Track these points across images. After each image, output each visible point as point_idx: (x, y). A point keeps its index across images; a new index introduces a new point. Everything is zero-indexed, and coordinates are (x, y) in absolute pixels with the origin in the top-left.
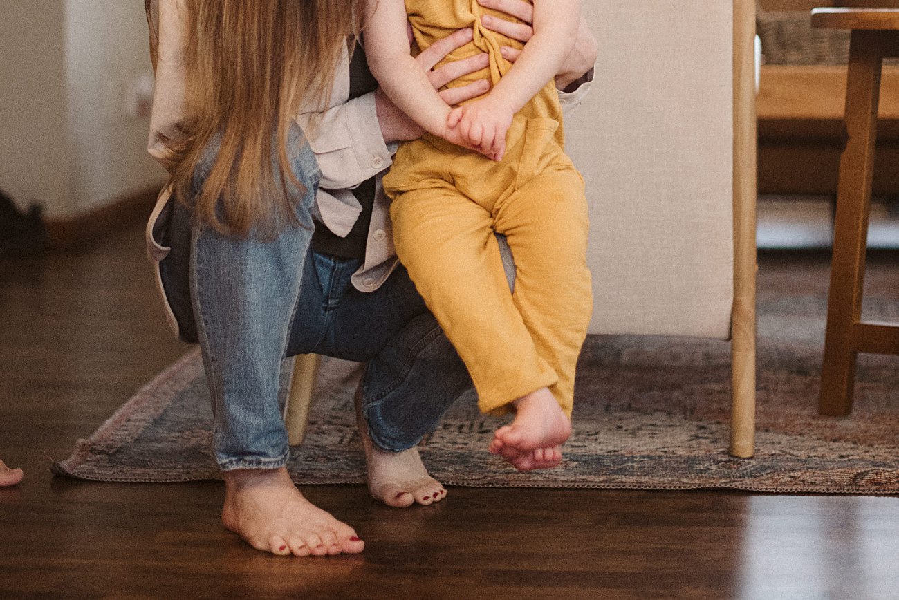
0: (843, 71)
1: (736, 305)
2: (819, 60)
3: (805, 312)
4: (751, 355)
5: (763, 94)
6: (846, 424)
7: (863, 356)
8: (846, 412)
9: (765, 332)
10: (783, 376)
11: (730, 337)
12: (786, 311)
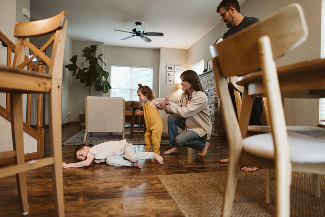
0: (132, 111)
1: (123, 130)
2: (130, 111)
3: (129, 131)
4: (124, 135)
5: (125, 113)
6: (132, 140)
7: (133, 134)
8: (132, 139)
9: (125, 133)
10: (127, 136)
11: (122, 133)
12: (127, 131)
